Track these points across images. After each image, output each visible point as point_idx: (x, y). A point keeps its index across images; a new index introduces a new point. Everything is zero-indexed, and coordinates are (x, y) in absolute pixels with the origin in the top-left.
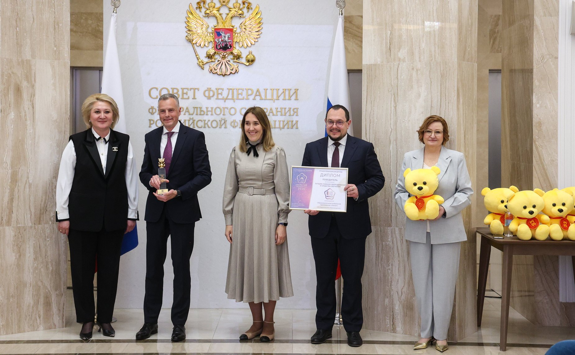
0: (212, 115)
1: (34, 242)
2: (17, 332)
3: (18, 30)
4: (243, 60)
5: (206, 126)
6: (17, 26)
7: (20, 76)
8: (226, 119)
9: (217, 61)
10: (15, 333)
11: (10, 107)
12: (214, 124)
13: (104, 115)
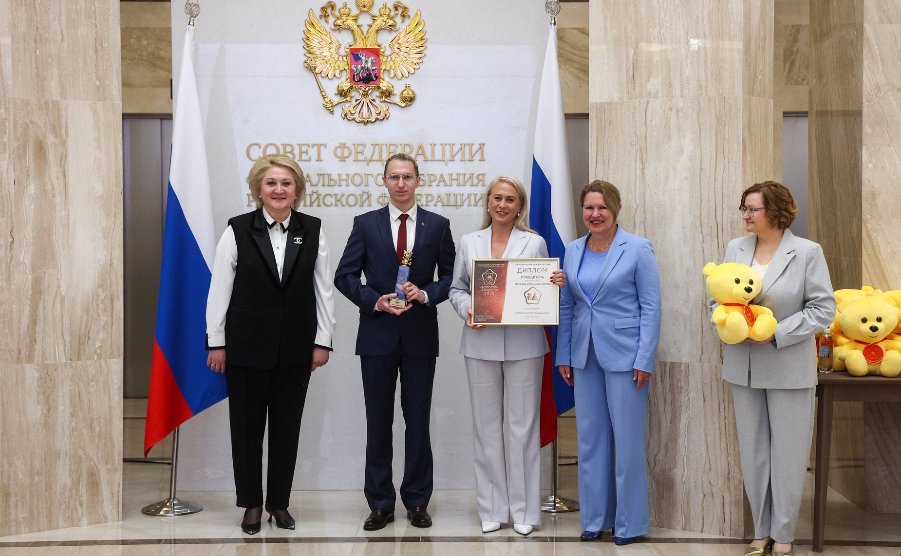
0: (347, 186)
1: (70, 388)
2: (46, 529)
3: (38, 54)
4: (396, 99)
5: (339, 203)
6: (36, 48)
7: (42, 126)
8: (370, 193)
9: (354, 100)
10: (44, 530)
11: (28, 175)
12: (352, 200)
13: (281, 188)
